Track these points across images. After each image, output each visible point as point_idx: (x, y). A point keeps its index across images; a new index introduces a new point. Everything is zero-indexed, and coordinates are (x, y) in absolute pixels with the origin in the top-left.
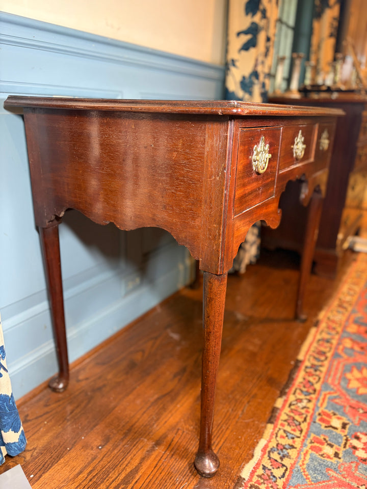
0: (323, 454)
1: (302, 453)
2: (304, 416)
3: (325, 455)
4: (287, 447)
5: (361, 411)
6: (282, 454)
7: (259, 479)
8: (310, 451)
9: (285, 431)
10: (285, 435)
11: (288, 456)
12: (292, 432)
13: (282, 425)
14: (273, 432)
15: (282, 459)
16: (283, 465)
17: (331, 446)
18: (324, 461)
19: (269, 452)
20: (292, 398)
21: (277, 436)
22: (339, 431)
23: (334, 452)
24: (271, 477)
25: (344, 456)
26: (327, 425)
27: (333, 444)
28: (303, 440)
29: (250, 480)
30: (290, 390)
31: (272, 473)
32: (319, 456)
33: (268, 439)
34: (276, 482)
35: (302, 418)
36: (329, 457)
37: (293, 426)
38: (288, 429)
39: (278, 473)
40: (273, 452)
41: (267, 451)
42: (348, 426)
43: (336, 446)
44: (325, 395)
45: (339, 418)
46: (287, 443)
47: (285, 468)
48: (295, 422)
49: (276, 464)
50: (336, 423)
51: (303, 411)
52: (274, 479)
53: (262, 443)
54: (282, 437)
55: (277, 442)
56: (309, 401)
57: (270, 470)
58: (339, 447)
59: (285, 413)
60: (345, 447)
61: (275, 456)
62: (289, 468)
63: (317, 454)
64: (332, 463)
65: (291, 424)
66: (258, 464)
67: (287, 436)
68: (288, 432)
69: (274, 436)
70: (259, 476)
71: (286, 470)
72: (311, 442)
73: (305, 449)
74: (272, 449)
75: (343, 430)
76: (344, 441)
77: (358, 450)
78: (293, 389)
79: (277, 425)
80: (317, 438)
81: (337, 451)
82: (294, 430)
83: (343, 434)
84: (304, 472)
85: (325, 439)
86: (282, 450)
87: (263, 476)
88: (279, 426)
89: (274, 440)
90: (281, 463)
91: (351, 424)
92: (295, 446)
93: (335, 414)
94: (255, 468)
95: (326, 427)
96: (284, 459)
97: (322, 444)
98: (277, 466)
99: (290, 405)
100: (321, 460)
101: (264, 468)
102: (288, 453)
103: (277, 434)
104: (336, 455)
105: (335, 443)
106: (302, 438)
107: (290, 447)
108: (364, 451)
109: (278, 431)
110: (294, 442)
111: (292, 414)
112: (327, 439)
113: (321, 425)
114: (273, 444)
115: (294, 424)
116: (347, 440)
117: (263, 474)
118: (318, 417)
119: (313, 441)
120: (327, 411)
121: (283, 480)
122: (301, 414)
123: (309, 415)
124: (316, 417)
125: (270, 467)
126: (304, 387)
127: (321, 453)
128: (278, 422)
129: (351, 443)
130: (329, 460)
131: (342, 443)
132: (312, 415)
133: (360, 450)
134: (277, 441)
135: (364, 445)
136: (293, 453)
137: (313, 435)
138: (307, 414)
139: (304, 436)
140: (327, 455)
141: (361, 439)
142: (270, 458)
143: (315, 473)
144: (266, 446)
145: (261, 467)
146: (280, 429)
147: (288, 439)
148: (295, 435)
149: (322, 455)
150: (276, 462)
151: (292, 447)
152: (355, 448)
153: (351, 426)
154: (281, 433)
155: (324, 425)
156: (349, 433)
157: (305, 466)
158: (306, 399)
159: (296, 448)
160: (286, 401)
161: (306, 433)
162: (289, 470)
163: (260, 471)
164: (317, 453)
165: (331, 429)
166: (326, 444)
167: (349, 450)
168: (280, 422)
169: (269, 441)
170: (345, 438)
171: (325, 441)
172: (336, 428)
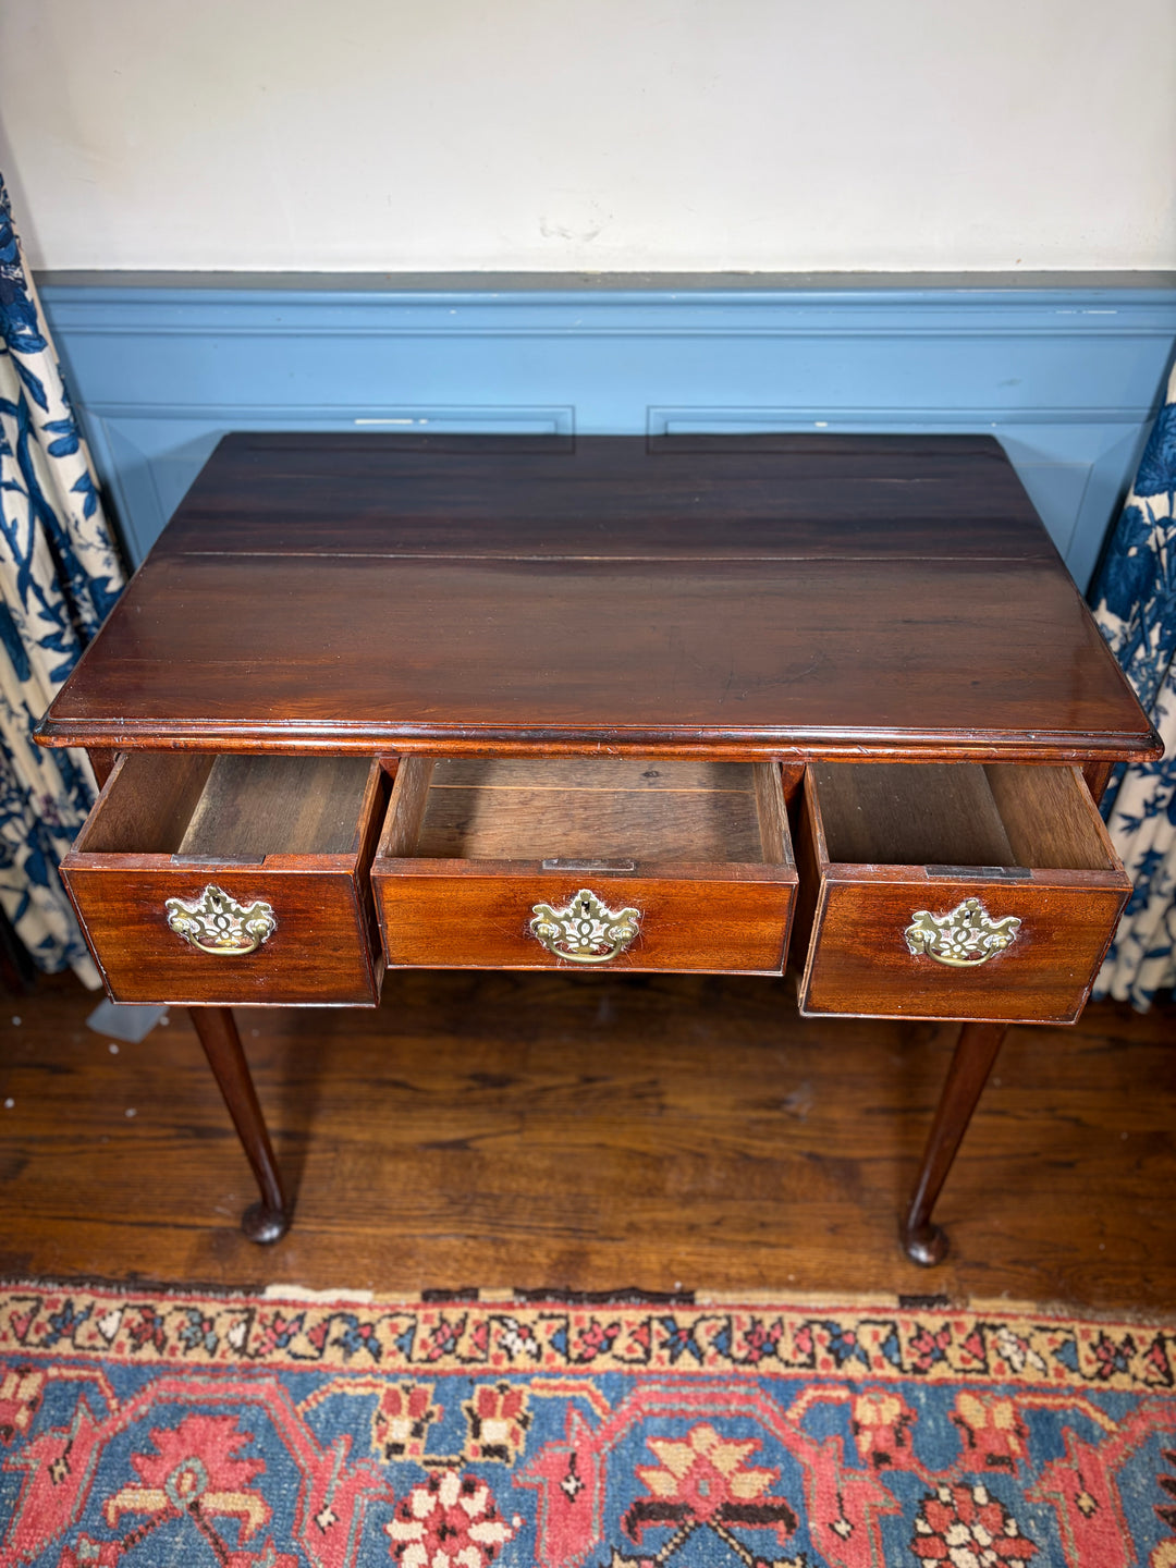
0: (384, 1420)
1: (369, 1378)
2: (481, 1356)
3: (383, 1425)
4: (372, 1343)
5: (571, 1486)
6: (350, 1338)
7: (271, 1317)
8: (381, 1392)
9: (413, 1329)
10: (402, 1330)
11: (349, 1352)
12: (417, 1342)
13: (427, 1319)
14: (399, 1306)
15: (336, 1342)
16: (321, 1350)
17: (417, 1431)
18: (366, 1426)
19: (342, 1315)
20: (527, 1315)
21: (391, 1316)
22: (470, 1442)
23: (401, 1442)
24: (285, 1337)
25: (400, 1467)
26: (476, 1411)
27: (425, 1435)
28: (407, 1371)
29: (263, 1303)
30: (553, 1306)
31: (294, 1334)
32: (375, 1414)
33: (377, 1303)
34: (278, 1347)
35: (471, 1351)
36: (382, 1434)
37: (436, 1341)
38: (423, 1332)
39: (300, 1344)
40: (343, 1322)
41: (341, 1310)
42: (497, 1460)
43: (421, 1443)
44: (583, 1388)
45: (514, 1434)
46: (382, 1341)
47: (316, 1354)
48: (451, 1341)
49: (320, 1338)
50: (495, 1430)
51: (494, 1349)
52: (282, 1342)
53: (364, 1296)
54: (394, 1328)
55: (374, 1321)
56: (538, 1356)
57: (300, 1328)
58: (421, 1450)
59: (466, 1315)
60: (427, 1463)
61: (337, 1329)
62: (320, 1361)
63: (379, 1408)
64: (369, 1443)
65: (439, 1334)
66: (304, 1305)
67: (401, 1336)
68: (414, 1336)
69: (388, 1312)
70: (277, 1315)
71: (313, 1358)
72: (407, 1389)
73: (383, 1381)
74: (352, 1316)
75: (480, 1451)
76: (444, 1459)
77: (430, 1495)
78: (562, 1311)
79: (425, 1307)
80: (426, 1399)
81: (408, 1447)
82: (424, 1344)
83: (467, 1453)
84: (323, 1393)
85: (430, 1415)
86: (360, 1336)
87: (279, 1322)
88: (421, 1314)
89: (377, 1314)
90: (324, 1345)
91: (508, 1466)
92: (383, 1359)
93: (524, 1422)
94: (294, 1304)
95: (470, 1410)
96: (336, 1347)
97: (413, 1411)
98: (314, 1338)
99: (500, 1319)
100: (367, 1420)
101: (301, 1319)
102: (357, 1350)
103: (397, 1314)
104: (396, 1448)
105: (429, 1439)
106: (411, 1367)
107: (374, 1349)
108: (432, 1509)
109: (407, 1315)
110: (392, 1354)
111: (470, 1329)
112: (434, 1420)
113: (470, 1398)
114: (364, 1316)
115: (441, 1340)
116: (450, 1465)
117: (284, 1321)
118: (492, 1388)
119: (412, 1391)
120: (526, 1401)
121: (288, 1360)
122: (482, 1346)
123: (490, 1365)
124: (492, 1382)
125: (307, 1327)
126: (581, 1333)
127: (384, 1414)
128: (433, 1306)
129: (444, 1476)
130: (374, 1433)
131: (440, 1454)
132: (495, 1373)
133: (434, 1499)
134: (379, 1321)
135: (452, 1508)
136: (362, 1358)
137: (430, 1387)
138: (491, 1361)
139: (417, 1369)
140: (387, 1429)
141: (472, 1497)
142: (328, 1321)
143: (326, 1413)
144: (357, 1305)
145: (300, 1311)
146: (414, 1316)
147: (395, 1341)
148: (411, 1350)
149: (380, 1417)
150: (321, 1334)
151: (377, 1354)
152: (434, 1487)
153: (504, 1468)
154: (404, 1323)
155: (475, 1403)
156: (474, 1466)
157: (338, 1391)
158: (539, 1347)
159: (377, 1361)
160: (510, 1306)
161: (428, 1373)
162: (315, 1363)
163: (290, 1314)
164: (383, 1407)
165: (470, 1421)
166: (417, 1419)
167: (423, 1474)
168: (435, 1311)
169: (370, 1307)
170: (455, 1458)
171: (423, 1416)
172: (477, 1434)
